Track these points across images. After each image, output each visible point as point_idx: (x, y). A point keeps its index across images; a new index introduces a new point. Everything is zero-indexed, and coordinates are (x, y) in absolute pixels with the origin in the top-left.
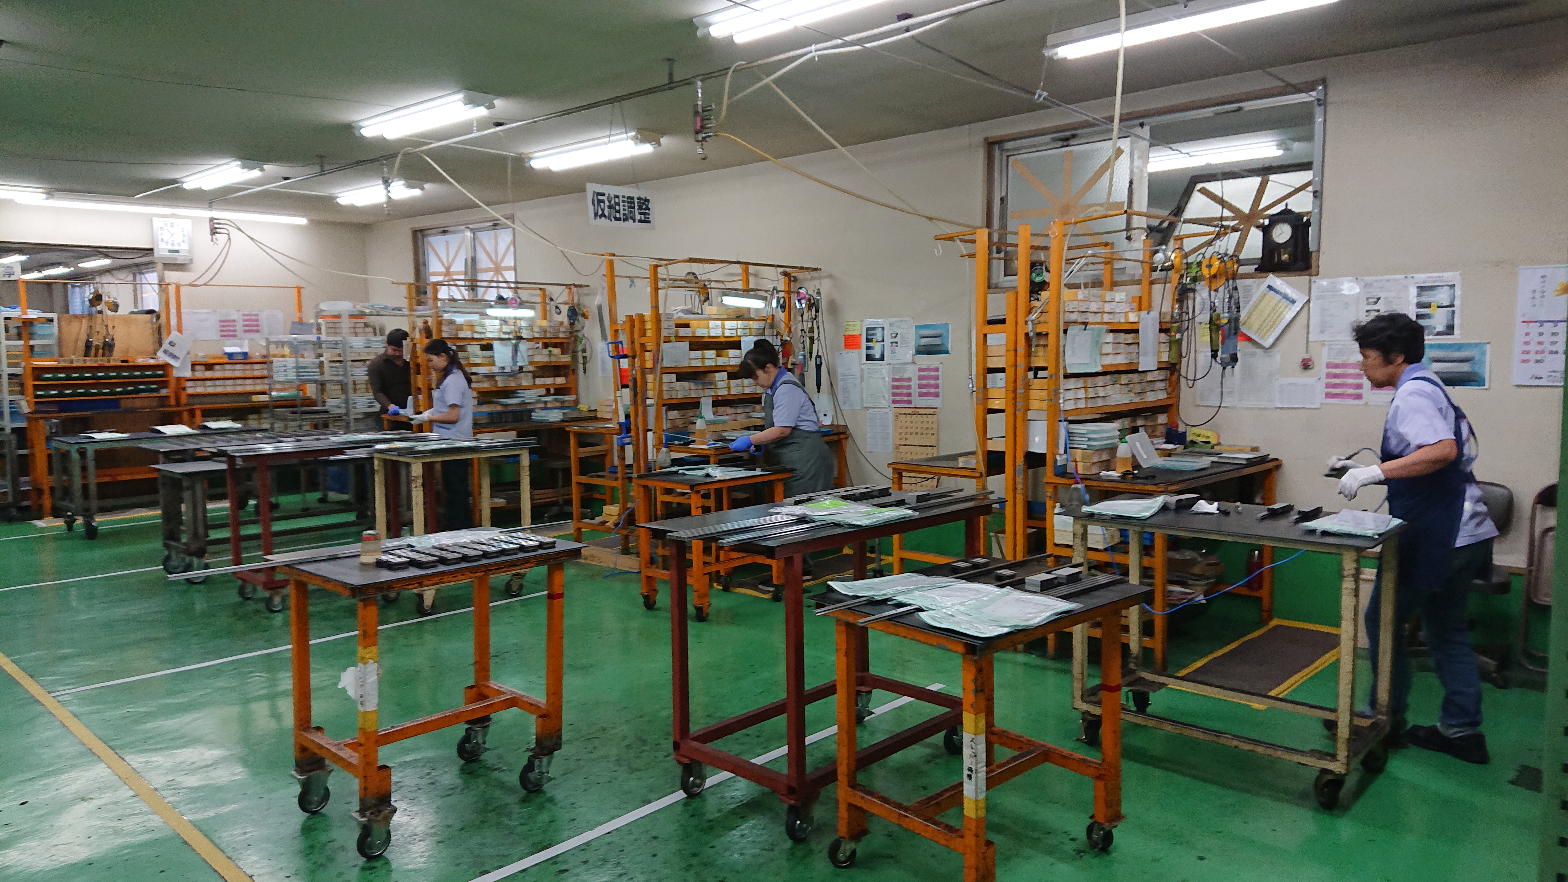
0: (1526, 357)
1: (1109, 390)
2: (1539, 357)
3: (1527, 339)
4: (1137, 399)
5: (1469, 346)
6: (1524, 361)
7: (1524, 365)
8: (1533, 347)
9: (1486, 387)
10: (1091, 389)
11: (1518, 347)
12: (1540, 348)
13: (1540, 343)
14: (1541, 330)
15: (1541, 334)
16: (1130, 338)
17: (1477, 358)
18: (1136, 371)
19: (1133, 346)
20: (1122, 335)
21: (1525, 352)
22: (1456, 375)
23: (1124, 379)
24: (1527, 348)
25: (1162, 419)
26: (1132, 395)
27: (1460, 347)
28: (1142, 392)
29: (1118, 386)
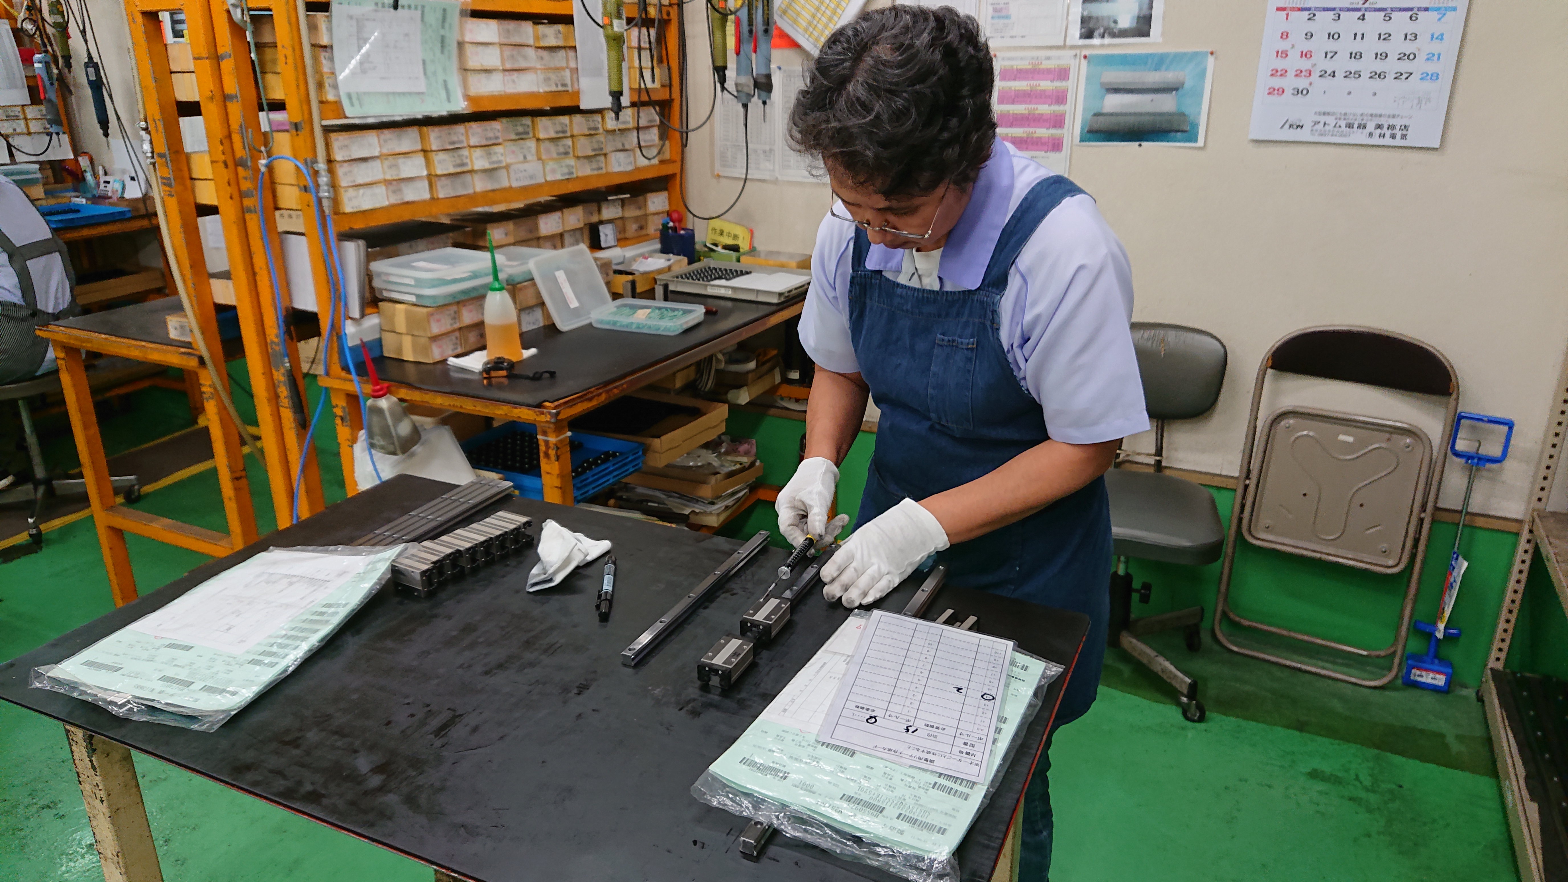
0: (1277, 82)
1: (503, 154)
2: (1302, 83)
3: (1283, 45)
4: (585, 170)
5: (1179, 58)
6: (1272, 91)
7: (1275, 98)
8: (1294, 62)
9: (1200, 143)
10: (442, 156)
11: (1267, 61)
12: (1305, 64)
13: (1305, 55)
14: (1311, 27)
15: (1309, 36)
16: (551, 34)
17: (1188, 84)
18: (574, 110)
19: (562, 53)
20: (527, 28)
21: (1275, 73)
22: (1147, 119)
23: (546, 127)
24: (1280, 64)
25: (657, 202)
26: (571, 162)
27: (1159, 61)
28: (600, 154)
29: (532, 144)
